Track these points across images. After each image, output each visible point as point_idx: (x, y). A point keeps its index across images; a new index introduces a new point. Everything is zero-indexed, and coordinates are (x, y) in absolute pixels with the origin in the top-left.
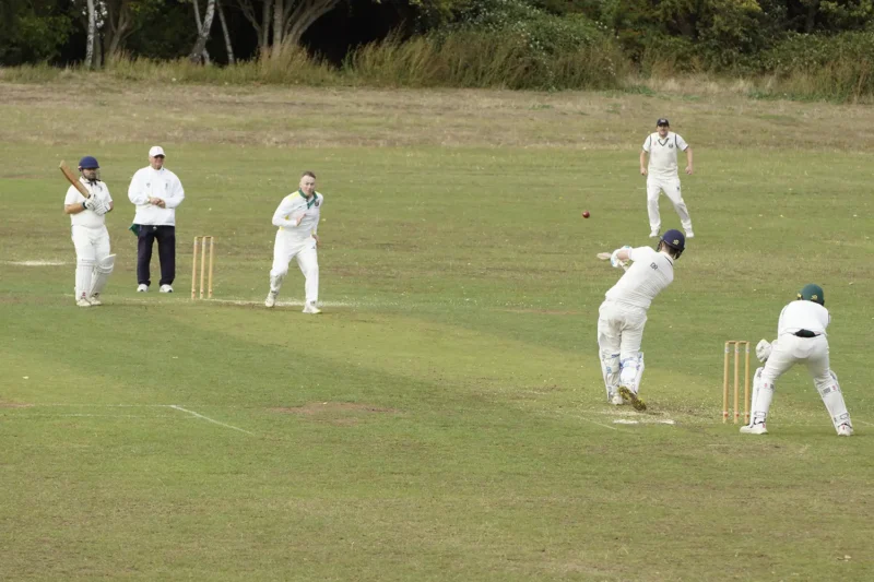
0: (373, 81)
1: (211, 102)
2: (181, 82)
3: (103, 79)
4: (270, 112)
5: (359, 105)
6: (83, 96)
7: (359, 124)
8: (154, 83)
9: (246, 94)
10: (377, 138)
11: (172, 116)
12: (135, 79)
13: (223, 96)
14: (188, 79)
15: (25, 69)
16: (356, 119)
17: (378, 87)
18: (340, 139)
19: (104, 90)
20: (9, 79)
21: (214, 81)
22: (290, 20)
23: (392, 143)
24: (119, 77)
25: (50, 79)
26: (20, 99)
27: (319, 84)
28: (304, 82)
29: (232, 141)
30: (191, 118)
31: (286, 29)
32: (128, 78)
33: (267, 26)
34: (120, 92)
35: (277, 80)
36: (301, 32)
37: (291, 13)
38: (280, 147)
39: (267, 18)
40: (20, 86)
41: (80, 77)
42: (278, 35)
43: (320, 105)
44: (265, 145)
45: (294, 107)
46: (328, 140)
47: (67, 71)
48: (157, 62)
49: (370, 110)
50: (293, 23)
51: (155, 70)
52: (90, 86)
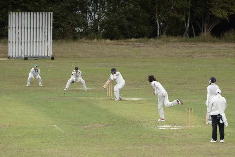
0: (228, 41)
1: (185, 47)
2: (180, 42)
3: (160, 41)
4: (199, 49)
5: (222, 47)
6: (154, 46)
7: (220, 52)
8: (173, 42)
9: (195, 44)
10: (223, 55)
11: (174, 50)
12: (168, 41)
13: (189, 45)
14: (181, 41)
15: (141, 39)
16: (220, 50)
17: (229, 42)
18: (214, 56)
19: (159, 44)
20: (136, 42)
21: (188, 41)
22: (208, 26)
23: (227, 57)
24: (164, 41)
25: (147, 41)
26: (138, 46)
27: (214, 42)
28: (210, 41)
29: (187, 56)
30: (178, 51)
31: (208, 28)
32: (166, 41)
33: (203, 28)
34: (163, 44)
35: (204, 41)
36: (211, 29)
37: (208, 24)
38: (198, 58)
39: (203, 26)
40: (139, 43)
41: (154, 41)
42: (205, 30)
43: (212, 47)
44: (195, 57)
45: (206, 48)
46: (211, 56)
47: (151, 39)
48: (174, 37)
49: (225, 48)
50: (209, 27)
51: (173, 39)
52: (156, 43)
